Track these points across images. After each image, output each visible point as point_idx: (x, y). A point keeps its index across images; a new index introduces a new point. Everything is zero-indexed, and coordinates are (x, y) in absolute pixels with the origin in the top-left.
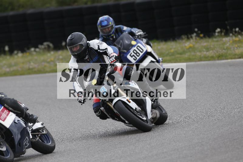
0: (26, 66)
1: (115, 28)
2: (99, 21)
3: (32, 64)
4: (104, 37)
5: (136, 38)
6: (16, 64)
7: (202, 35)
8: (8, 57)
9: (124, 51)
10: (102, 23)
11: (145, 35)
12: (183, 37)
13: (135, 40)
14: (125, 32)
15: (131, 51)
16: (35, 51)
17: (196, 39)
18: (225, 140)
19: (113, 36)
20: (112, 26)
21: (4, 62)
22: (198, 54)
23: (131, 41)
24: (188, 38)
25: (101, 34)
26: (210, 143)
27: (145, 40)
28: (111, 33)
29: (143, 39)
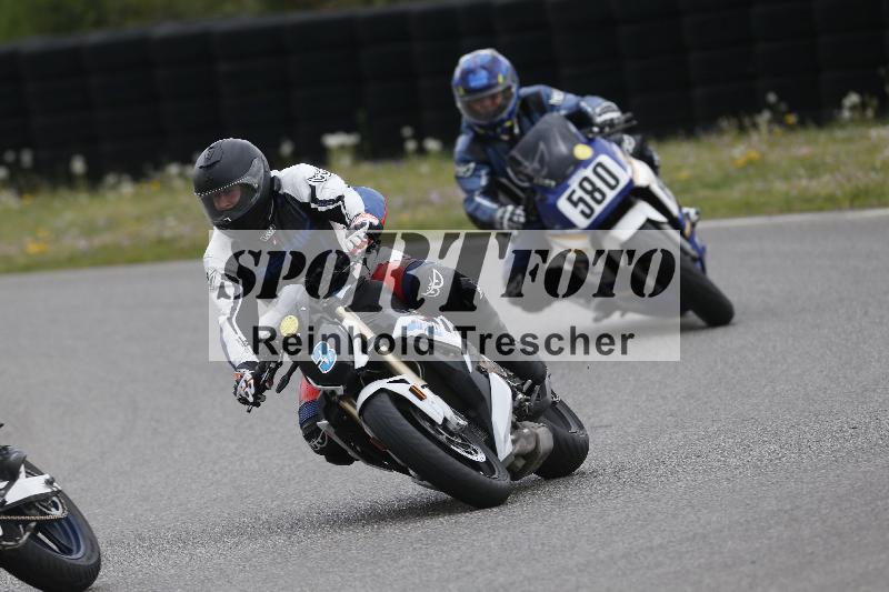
0: (150, 231)
1: (519, 97)
2: (458, 73)
3: (171, 222)
4: (477, 129)
5: (590, 136)
6: (112, 224)
7: (792, 119)
8: (83, 198)
9: (547, 182)
10: (471, 76)
11: (627, 121)
12: (724, 124)
13: (590, 142)
14: (558, 110)
15: (574, 183)
16: (182, 175)
17: (770, 132)
18: (879, 503)
19: (512, 128)
20: (509, 88)
21: (69, 216)
22: (780, 186)
23: (575, 145)
24: (742, 130)
25: (466, 118)
26: (824, 512)
27: (630, 142)
28: (505, 115)
29: (626, 137)
